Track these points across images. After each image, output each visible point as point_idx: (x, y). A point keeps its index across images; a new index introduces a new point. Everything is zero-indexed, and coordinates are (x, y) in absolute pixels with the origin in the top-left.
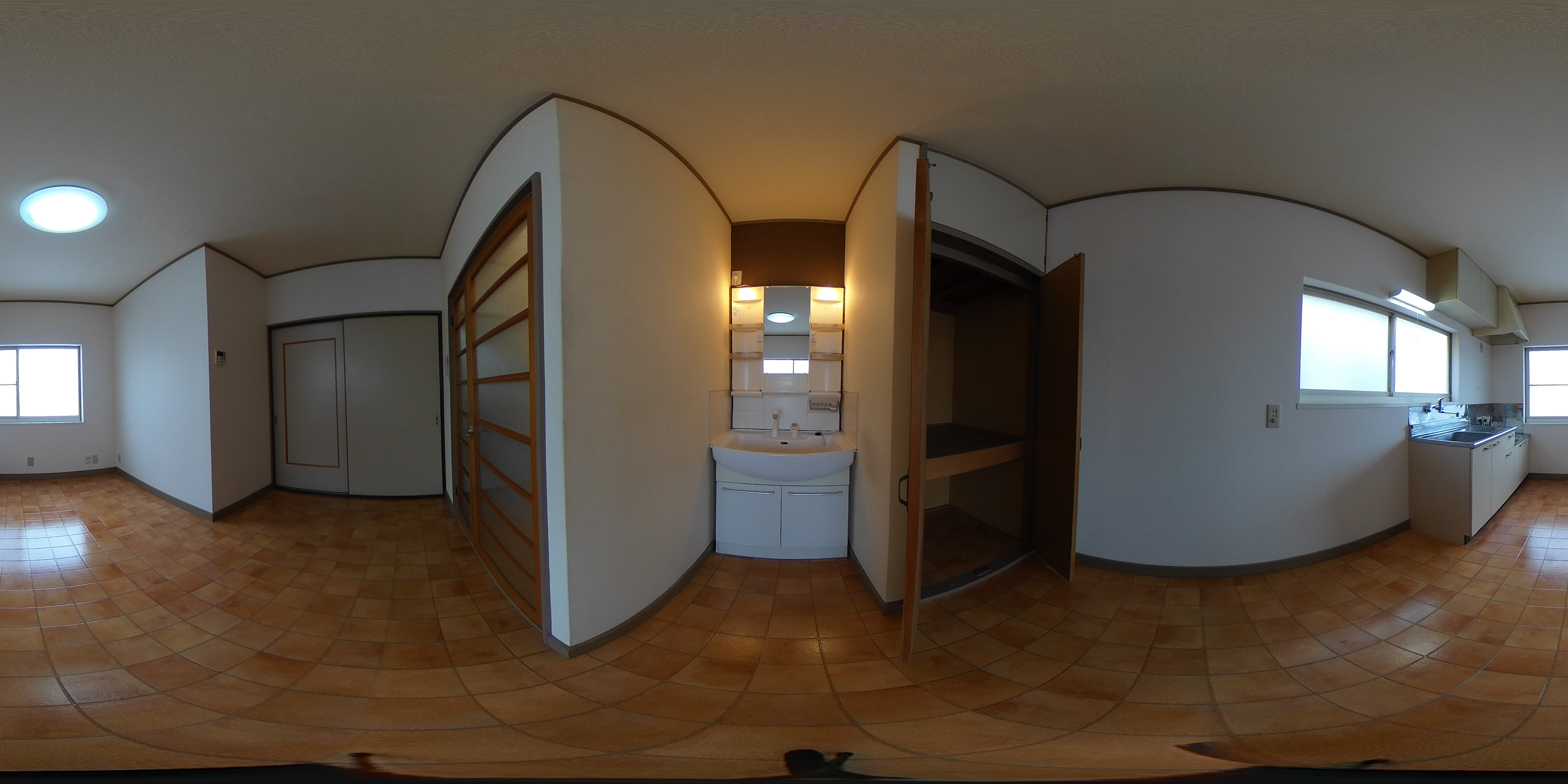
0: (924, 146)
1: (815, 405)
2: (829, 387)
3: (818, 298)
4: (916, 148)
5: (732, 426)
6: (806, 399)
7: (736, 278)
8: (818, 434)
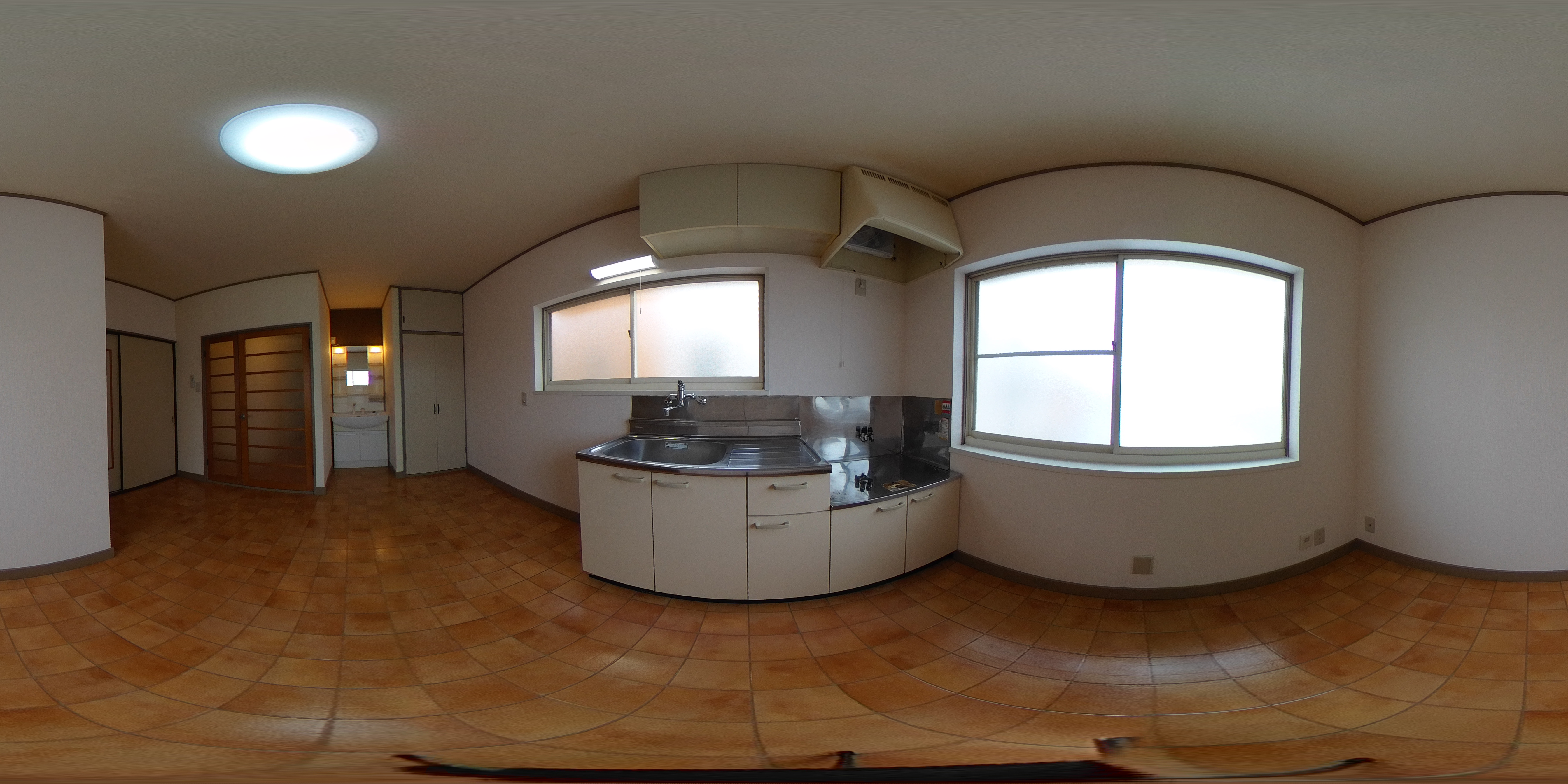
0: (400, 288)
1: (372, 399)
2: (378, 391)
3: (371, 351)
4: (397, 289)
5: (333, 411)
6: (368, 397)
7: (333, 341)
8: (374, 412)
